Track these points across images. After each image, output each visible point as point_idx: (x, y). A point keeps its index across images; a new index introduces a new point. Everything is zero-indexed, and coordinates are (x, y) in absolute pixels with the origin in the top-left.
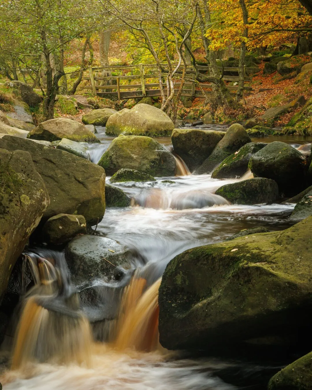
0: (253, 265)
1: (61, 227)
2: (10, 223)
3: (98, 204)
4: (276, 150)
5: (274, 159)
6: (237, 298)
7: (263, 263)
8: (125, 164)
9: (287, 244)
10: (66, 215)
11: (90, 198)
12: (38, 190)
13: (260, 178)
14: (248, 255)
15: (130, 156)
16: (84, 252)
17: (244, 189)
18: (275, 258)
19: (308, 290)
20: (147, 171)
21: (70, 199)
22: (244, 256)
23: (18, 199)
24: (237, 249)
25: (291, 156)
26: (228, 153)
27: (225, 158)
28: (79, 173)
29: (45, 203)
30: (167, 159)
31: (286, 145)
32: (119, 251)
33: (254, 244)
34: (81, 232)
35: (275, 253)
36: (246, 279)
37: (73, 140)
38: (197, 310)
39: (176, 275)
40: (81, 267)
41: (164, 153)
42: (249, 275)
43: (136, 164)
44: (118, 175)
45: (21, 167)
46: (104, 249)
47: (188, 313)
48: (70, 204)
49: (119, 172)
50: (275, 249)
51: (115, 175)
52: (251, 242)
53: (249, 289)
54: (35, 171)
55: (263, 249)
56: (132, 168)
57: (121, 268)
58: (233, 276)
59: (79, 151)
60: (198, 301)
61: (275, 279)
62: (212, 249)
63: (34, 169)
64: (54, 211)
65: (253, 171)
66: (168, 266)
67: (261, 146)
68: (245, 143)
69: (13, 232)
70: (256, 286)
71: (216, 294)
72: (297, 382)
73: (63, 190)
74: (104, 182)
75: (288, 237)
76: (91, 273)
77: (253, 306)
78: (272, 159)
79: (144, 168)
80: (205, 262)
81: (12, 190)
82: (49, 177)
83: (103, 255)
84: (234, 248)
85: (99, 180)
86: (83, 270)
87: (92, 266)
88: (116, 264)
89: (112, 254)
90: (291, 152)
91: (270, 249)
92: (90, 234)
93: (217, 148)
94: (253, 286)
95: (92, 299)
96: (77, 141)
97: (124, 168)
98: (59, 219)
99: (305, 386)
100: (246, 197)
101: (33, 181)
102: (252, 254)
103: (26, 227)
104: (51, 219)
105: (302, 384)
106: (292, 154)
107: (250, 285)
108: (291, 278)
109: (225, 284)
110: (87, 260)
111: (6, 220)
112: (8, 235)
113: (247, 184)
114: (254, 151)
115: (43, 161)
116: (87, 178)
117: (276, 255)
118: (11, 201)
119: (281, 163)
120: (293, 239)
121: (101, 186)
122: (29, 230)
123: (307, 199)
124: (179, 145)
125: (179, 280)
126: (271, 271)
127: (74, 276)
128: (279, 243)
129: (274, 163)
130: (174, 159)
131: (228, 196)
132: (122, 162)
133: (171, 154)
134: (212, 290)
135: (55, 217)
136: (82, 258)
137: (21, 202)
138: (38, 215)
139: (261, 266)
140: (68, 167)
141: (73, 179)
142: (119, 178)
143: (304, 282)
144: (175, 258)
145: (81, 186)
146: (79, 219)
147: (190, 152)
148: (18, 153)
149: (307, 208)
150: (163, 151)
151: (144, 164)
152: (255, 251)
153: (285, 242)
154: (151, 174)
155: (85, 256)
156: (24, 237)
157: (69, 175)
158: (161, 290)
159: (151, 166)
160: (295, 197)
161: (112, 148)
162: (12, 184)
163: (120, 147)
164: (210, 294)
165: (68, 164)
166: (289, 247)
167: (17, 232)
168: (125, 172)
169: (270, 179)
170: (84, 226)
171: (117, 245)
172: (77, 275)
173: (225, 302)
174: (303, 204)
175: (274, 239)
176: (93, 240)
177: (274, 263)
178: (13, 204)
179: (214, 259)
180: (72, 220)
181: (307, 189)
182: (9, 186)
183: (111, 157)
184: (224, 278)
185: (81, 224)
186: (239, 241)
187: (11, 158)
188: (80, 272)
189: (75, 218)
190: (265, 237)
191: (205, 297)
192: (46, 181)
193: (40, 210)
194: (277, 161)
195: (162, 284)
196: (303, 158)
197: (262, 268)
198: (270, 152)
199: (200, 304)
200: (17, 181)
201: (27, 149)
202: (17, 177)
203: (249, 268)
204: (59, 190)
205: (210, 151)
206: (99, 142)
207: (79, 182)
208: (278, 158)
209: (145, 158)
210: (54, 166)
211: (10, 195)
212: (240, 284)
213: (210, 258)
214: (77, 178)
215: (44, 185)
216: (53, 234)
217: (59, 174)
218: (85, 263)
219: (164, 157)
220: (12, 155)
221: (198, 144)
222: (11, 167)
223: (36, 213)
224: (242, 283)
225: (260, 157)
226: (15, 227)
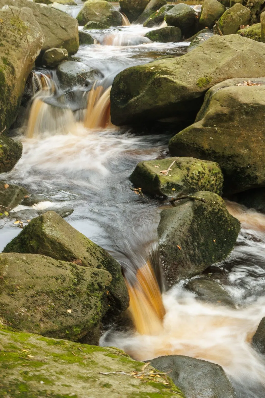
0: (162, 76)
1: (53, 56)
2: (22, 53)
3: (74, 42)
4: (181, 9)
5: (179, 14)
6: (153, 95)
7: (168, 75)
8: (92, 19)
9: (182, 64)
10: (56, 48)
11: (69, 38)
12: (37, 32)
13: (171, 26)
14: (160, 71)
15: (95, 14)
16: (67, 71)
17: (161, 34)
18: (175, 72)
19: (193, 90)
20: (105, 23)
21: (58, 39)
22: (158, 72)
23: (26, 38)
24: (154, 68)
25: (190, 13)
26: (153, 11)
27: (151, 14)
28: (63, 22)
29: (42, 41)
30: (117, 15)
31: (187, 5)
32: (87, 70)
33: (163, 64)
34: (65, 59)
35: (175, 69)
36: (159, 85)
37: (61, 3)
38: (131, 103)
39: (120, 83)
40: (66, 80)
41: (115, 12)
42: (160, 82)
43: (98, 19)
44: (88, 25)
45: (26, 18)
46: (79, 69)
47: (126, 105)
48: (58, 42)
49: (88, 23)
50: (175, 67)
51: (86, 26)
52: (162, 64)
53: (160, 90)
54: (35, 21)
55: (169, 67)
56: (96, 21)
57: (89, 80)
58: (151, 83)
59: (64, 11)
60: (132, 98)
61: (174, 84)
62: (140, 68)
63: (34, 19)
64: (48, 46)
65: (167, 22)
66: (115, 78)
67: (172, 7)
68: (163, 5)
69: (24, 59)
70: (164, 89)
71: (142, 94)
72: (184, 141)
73: (53, 33)
74: (77, 29)
75: (183, 60)
76: (71, 83)
77: (162, 100)
78: (178, 14)
79: (103, 21)
80: (136, 76)
81: (22, 32)
82: (45, 25)
83: (78, 73)
84: (153, 67)
85: (74, 27)
86: (67, 82)
87: (72, 79)
88: (86, 78)
89: (83, 72)
90: (189, 10)
91: (172, 67)
92: (71, 60)
93: (146, 8)
94: (162, 88)
95: (73, 98)
96: (63, 4)
97: (91, 21)
98: (52, 51)
99: (188, 143)
100: (162, 38)
101: (34, 27)
102: (163, 70)
103: (32, 56)
104: (47, 51)
105: (187, 142)
106: (190, 11)
107: (161, 88)
108: (184, 84)
109: (147, 88)
110: (69, 76)
111: (20, 51)
112: (21, 60)
113: (163, 30)
114: (168, 10)
115: (40, 15)
116: (67, 26)
117: (176, 71)
118: (21, 39)
119: (183, 17)
120: (186, 61)
121: (76, 31)
122: (34, 57)
123: (197, 39)
124: (124, 6)
125: (121, 86)
126: (173, 80)
127: (62, 85)
128: (178, 64)
129: (180, 17)
130: (121, 15)
131: (152, 38)
132: (90, 17)
133: (119, 12)
134: (140, 92)
135: (49, 50)
136: (66, 75)
137: (27, 40)
138: (38, 48)
139: (167, 77)
140: (56, 19)
141: (59, 27)
142: (89, 27)
143: (191, 86)
144: (119, 74)
145: (64, 30)
146: (64, 51)
147: (131, 11)
148: (24, 9)
149: (197, 44)
150: (115, 10)
151: (103, 19)
152: (164, 69)
153: (181, 63)
154: (108, 24)
155: (68, 73)
156: (31, 62)
157: (56, 24)
158: (111, 92)
159: (107, 20)
160: (191, 38)
161: (84, 9)
162: (21, 29)
163: (89, 7)
164: (139, 94)
165: (55, 17)
166: (183, 66)
167: (27, 58)
168: (92, 24)
169: (177, 27)
170: (67, 56)
171: (86, 66)
172: (63, 84)
173: (147, 98)
174: (195, 42)
175: (175, 62)
176: (72, 64)
177: (174, 75)
178: (23, 41)
179: (141, 73)
180: (59, 51)
181: (198, 33)
182: (19, 30)
183: (83, 14)
184: (146, 84)
185: (64, 54)
186: (156, 63)
187: (20, 12)
188: (65, 83)
189: (61, 50)
190: (171, 60)
191: (136, 96)
192: (42, 27)
193: (40, 45)
194: (182, 16)
195: (112, 89)
196: (196, 14)
197: (167, 78)
198: (177, 10)
199: (133, 100)
200: (24, 27)
201: (30, 7)
202: (24, 24)
203: (160, 78)
204: (51, 34)
205: (142, 10)
206: (76, 5)
207: (63, 28)
208: (182, 14)
209: (104, 15)
210: (47, 18)
211: (21, 35)
212: (155, 88)
213: (139, 73)
214: (62, 26)
215: (41, 29)
216: (49, 61)
217: (51, 23)
218: (68, 77)
219: (115, 14)
220: (20, 10)
221: (135, 6)
222: (20, 18)
223: (37, 47)
224: (156, 87)
225: (171, 13)
226: (25, 55)
